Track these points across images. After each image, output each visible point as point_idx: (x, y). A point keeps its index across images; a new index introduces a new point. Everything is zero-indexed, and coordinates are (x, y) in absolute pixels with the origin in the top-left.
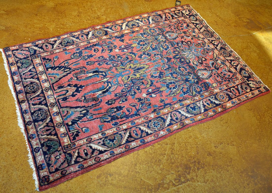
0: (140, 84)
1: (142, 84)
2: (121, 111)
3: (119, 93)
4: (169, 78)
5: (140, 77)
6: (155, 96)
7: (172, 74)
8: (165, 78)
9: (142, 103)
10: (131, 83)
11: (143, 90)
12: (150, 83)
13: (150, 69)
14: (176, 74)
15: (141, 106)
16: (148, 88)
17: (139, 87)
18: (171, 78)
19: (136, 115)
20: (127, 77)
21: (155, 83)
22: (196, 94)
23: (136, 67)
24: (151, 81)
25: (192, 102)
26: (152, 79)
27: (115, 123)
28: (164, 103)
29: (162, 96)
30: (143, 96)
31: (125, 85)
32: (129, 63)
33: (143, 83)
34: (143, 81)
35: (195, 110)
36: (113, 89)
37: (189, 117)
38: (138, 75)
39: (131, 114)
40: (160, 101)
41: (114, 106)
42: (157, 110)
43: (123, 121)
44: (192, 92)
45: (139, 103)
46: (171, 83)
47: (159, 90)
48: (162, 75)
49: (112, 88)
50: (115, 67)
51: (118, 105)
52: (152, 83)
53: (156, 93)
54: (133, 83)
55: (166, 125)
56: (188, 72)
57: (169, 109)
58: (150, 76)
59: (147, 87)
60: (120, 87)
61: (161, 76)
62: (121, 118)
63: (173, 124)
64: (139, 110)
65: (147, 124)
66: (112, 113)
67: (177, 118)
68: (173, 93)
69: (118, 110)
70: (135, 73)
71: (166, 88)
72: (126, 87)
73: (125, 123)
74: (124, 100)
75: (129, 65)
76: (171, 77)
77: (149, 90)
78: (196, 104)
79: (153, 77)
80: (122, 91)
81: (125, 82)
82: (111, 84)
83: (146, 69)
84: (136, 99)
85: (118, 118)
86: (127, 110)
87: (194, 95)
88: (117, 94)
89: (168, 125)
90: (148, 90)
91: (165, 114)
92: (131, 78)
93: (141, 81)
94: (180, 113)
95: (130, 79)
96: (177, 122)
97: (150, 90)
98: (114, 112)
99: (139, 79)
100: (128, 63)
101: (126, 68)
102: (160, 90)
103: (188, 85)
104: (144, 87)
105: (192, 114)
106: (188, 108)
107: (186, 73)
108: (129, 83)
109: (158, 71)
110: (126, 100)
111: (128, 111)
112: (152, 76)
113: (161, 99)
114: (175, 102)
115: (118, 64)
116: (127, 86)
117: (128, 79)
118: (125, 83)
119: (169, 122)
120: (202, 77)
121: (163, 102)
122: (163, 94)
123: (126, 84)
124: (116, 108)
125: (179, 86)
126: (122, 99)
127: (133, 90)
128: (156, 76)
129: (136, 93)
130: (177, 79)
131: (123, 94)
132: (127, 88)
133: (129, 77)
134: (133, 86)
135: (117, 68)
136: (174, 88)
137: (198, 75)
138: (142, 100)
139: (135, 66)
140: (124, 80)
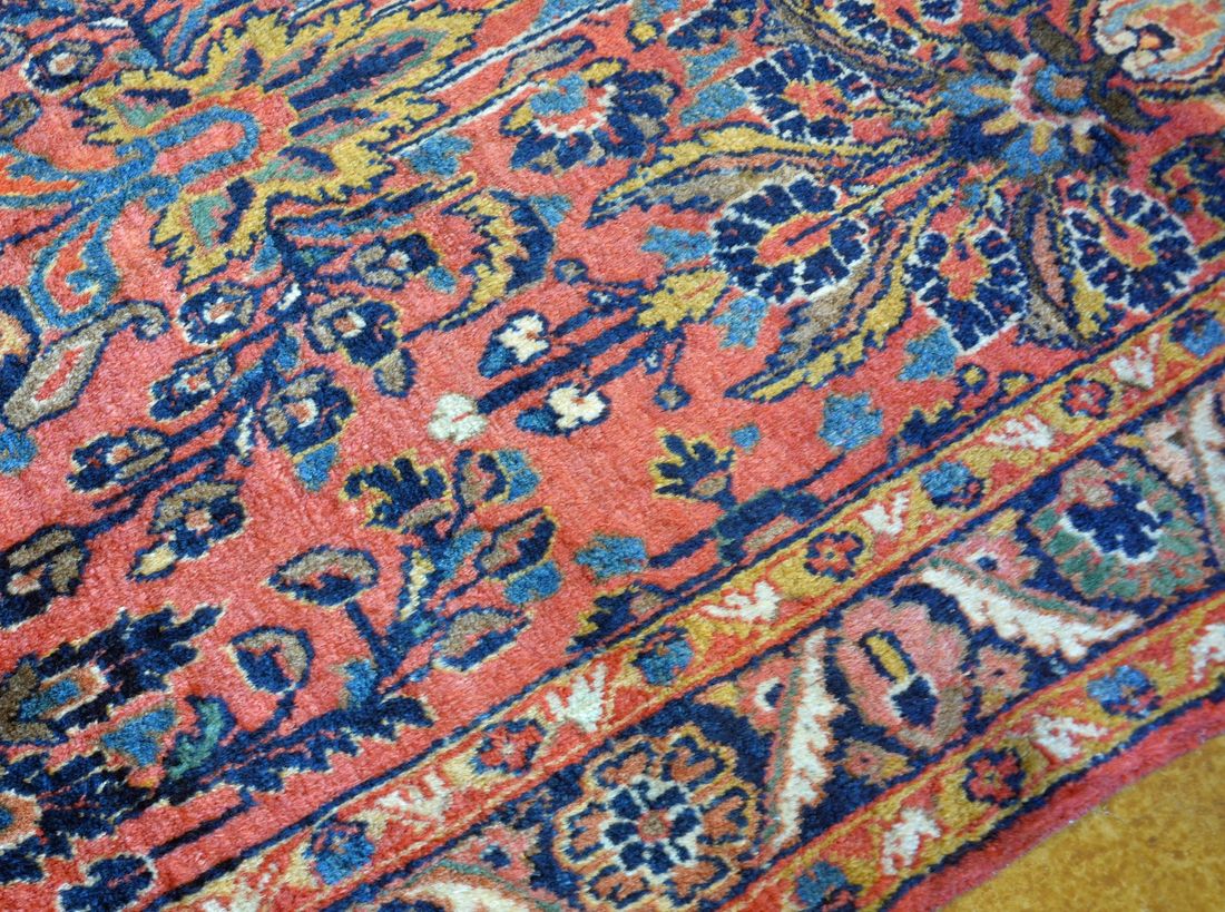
0: (387, 277)
1: (415, 266)
2: (175, 683)
3: (129, 437)
4: (738, 139)
5: (376, 182)
6: (592, 407)
7: (766, 82)
8: (688, 153)
9: (434, 540)
10: (275, 268)
11: (430, 349)
12: (508, 246)
13: (491, 56)
14: (825, 71)
15: (420, 574)
16: (496, 316)
17: (373, 312)
18: (760, 139)
19: (371, 716)
20: (217, 198)
21: (569, 234)
22: (1117, 315)
23: (321, 50)
24: (525, 213)
25: (1084, 429)
26: (525, 181)
27: (105, 868)
28: (724, 498)
29: (685, 396)
30: (439, 430)
31: (196, 304)
32: (234, 13)
33: (421, 254)
34: (424, 221)
35: (1138, 545)
36: (49, 387)
37: (1075, 652)
38: (352, 161)
39: (301, 716)
40: (668, 470)
41: (74, 622)
42: (642, 606)
43: (208, 827)
44: (1054, 287)
45: (396, 535)
46: (773, 205)
47: (629, 327)
48: (653, 107)
49: (39, 374)
50: (68, 90)
51: (130, 607)
52: (538, 240)
53: (599, 365)
54: (296, 266)
55: (789, 822)
56: (970, 32)
57: (792, 572)
58: (498, 152)
59: (483, 296)
60: (143, 353)
61: (645, 123)
62: (179, 790)
63: (872, 794)
64: (402, 635)
65: (529, 838)
66: (59, 728)
67: (918, 689)
68: (822, 344)
69: (128, 683)
70: (311, 140)
71: (721, 278)
72: (214, 331)
73: (228, 865)
74: (200, 523)
75: (236, 46)
76: (761, 129)
77: (509, 338)
78: (1138, 455)
79: (546, 157)
80: (172, 403)
81: (197, 267)
82: (27, 325)
83: (449, 61)
84: (353, 486)
85: (134, 800)
86: (246, 658)
87: (1087, 327)
88: (105, 444)
89: (816, 820)
90: (495, 344)
91: (753, 663)
92: (275, 201)
93: (399, 228)
94: (944, 609)
95: (253, 219)
96: (921, 760)
97: (523, 340)
98: (83, 716)
99: (363, 201)
100: (218, 22)
101: (193, 86)
102: (647, 318)
103: (995, 202)
104: (447, 297)
105: (1117, 605)
106: (1037, 526)
107: (945, 50)
108: (250, 275)
109: (598, 72)
110: (227, 516)
111: (265, 669)
112: (531, 144)
113: (675, 444)
114: (857, 465)
115: (98, 49)
116: (232, 324)
117: (233, 221)
118: (203, 288)
119: (820, 772)
120: (1160, 72)
121: (711, 485)
122: (696, 368)
123: (214, 293)
124: (108, 647)
125: (883, 227)
126: (170, 509)
127: (310, 371)
128: (583, 141)
129: (347, 407)
130: (845, 147)
131: (182, 438)
132: (231, 352)
133: (241, 194)
134: (300, 308)
135: (91, 98)
136: (822, 267)
137: (1100, 53)
138: (435, 487)
139: (305, 37)
140: (183, 246)
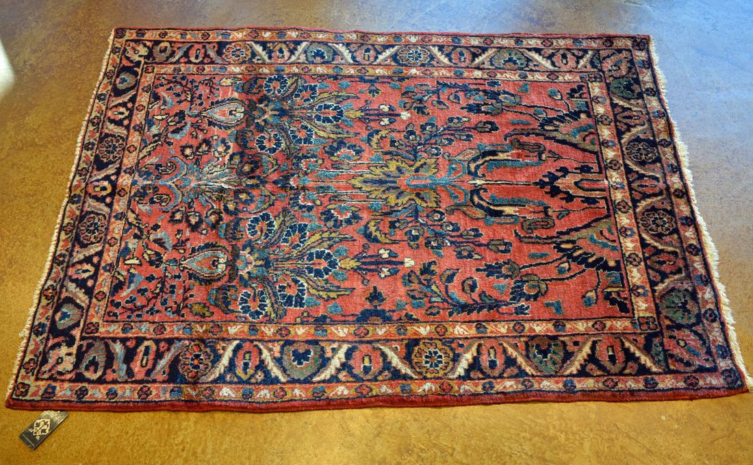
0: (401, 142)
2: (471, 102)
3: (460, 139)
5: (391, 160)
6: (382, 107)
8: (333, 136)
9: (421, 101)
10: (420, 153)
13: (352, 173)
15: (426, 98)
17: (407, 138)
19: (445, 85)
20: (422, 171)
25: (311, 67)
26: (365, 146)
27: (493, 86)
28: (373, 85)
30: (409, 115)
31: (437, 155)
35: (318, 51)
36: (471, 153)
37: (341, 45)
39: (455, 90)
40: (378, 93)
41: (483, 118)
42: (396, 78)
43: (476, 84)
45: (426, 104)
49: (470, 157)
50: (438, 209)
51: (472, 115)
55: (396, 48)
57: (371, 71)
60: (451, 151)
62: (478, 90)
63: (382, 45)
64: (434, 92)
65: (432, 62)
66: (492, 104)
67: (366, 52)
69: (478, 105)
72: (436, 148)
73: (476, 79)
74: (455, 121)
77: (388, 123)
78: (307, 60)
80: (450, 141)
81: (433, 160)
82: (469, 167)
83: (361, 175)
84: (428, 114)
85: (484, 91)
86: (459, 100)
87: (295, 78)
88: (464, 140)
89: (393, 46)
90: (391, 123)
91: (386, 65)
94: (353, 58)
96: (373, 45)
97: (385, 121)
98: (487, 104)
99: (396, 157)
102: (363, 114)
105: (330, 47)
106: (331, 60)
108: (424, 155)
110: (451, 120)
111: (457, 97)
113: (374, 96)
115: (428, 216)
116: (432, 148)
117: (421, 166)
118: (434, 157)
119: (387, 51)
121: (373, 88)
122: (361, 104)
123: (433, 155)
124: (479, 111)
126: (459, 125)
127: (424, 134)
128: (349, 147)
129: (421, 126)
131: (452, 135)
132: (436, 144)
133: (417, 170)
135: (435, 205)
138: (415, 108)
140: (433, 166)
